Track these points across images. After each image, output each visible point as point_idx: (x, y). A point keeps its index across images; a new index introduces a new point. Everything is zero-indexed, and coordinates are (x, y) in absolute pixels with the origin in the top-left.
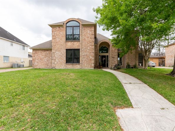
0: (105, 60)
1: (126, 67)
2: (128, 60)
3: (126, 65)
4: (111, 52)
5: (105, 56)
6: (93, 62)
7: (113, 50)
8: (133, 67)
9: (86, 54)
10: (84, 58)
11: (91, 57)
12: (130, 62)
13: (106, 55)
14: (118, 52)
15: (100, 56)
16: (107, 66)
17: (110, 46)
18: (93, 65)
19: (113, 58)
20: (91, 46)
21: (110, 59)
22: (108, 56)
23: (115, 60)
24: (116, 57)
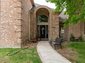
0: (44, 31)
1: (69, 39)
2: (72, 30)
3: (69, 37)
4: (51, 21)
5: (44, 26)
6: (19, 35)
7: (54, 18)
8: (78, 39)
9: (7, 21)
10: (4, 29)
11: (15, 27)
12: (74, 33)
13: (46, 25)
14: (59, 21)
15: (39, 26)
16: (47, 37)
17: (50, 13)
18: (19, 41)
19: (54, 28)
20: (15, 9)
21: (50, 29)
22: (48, 26)
23: (56, 31)
24: (57, 27)
